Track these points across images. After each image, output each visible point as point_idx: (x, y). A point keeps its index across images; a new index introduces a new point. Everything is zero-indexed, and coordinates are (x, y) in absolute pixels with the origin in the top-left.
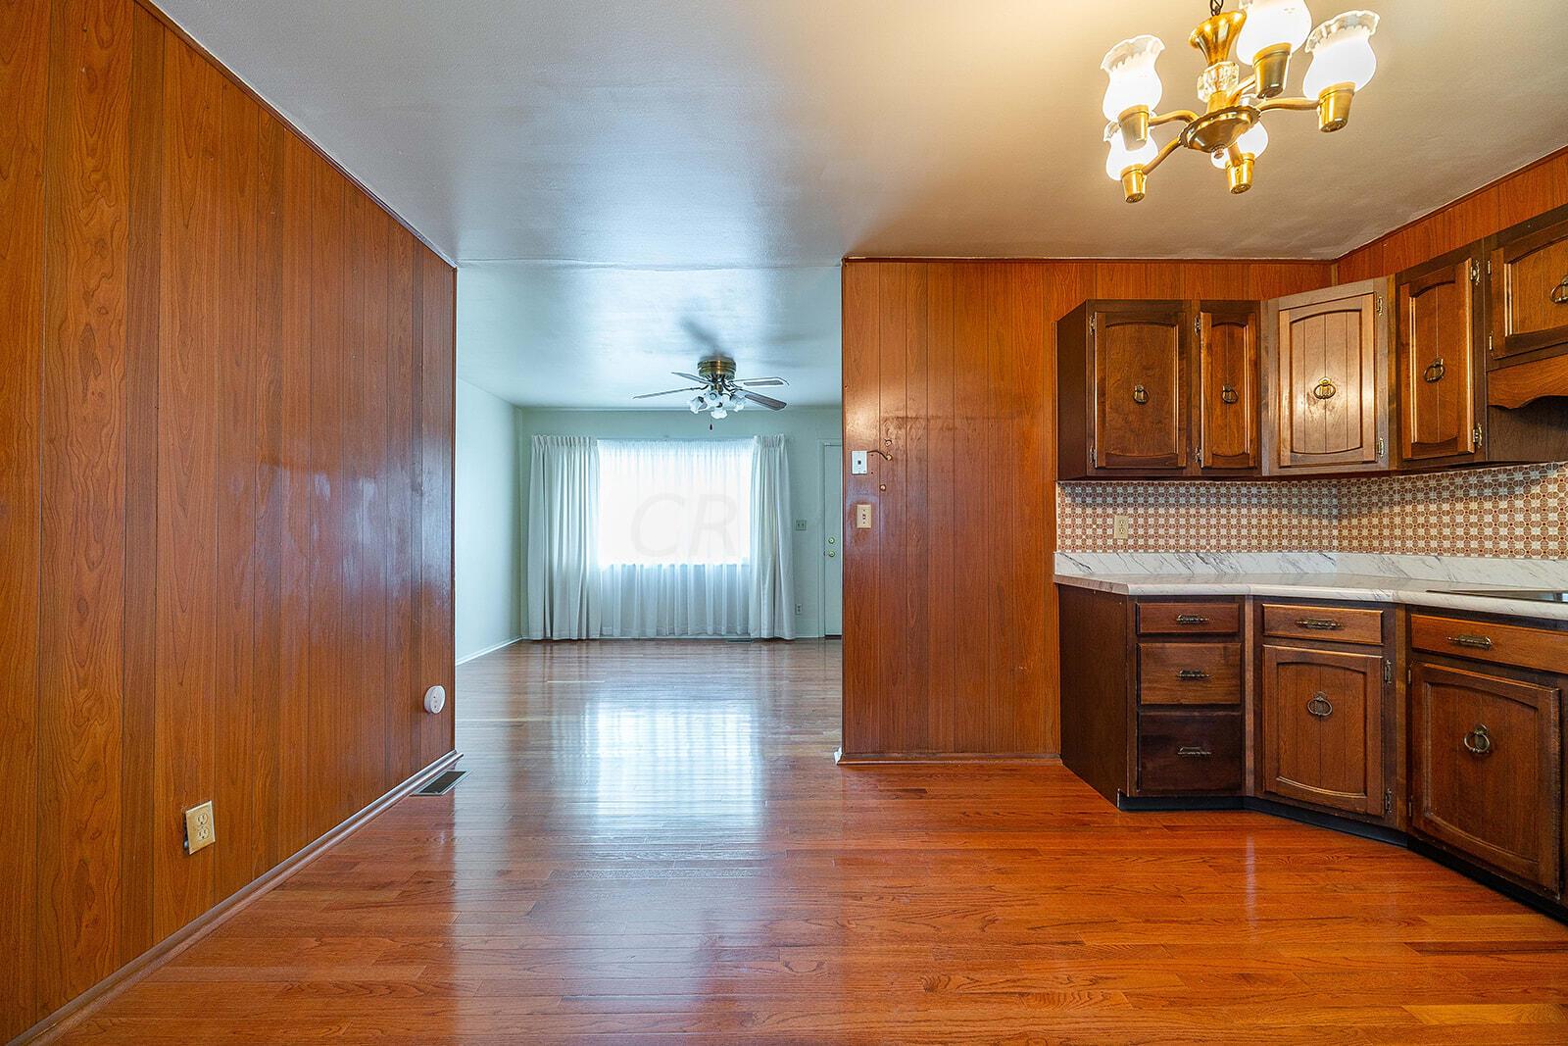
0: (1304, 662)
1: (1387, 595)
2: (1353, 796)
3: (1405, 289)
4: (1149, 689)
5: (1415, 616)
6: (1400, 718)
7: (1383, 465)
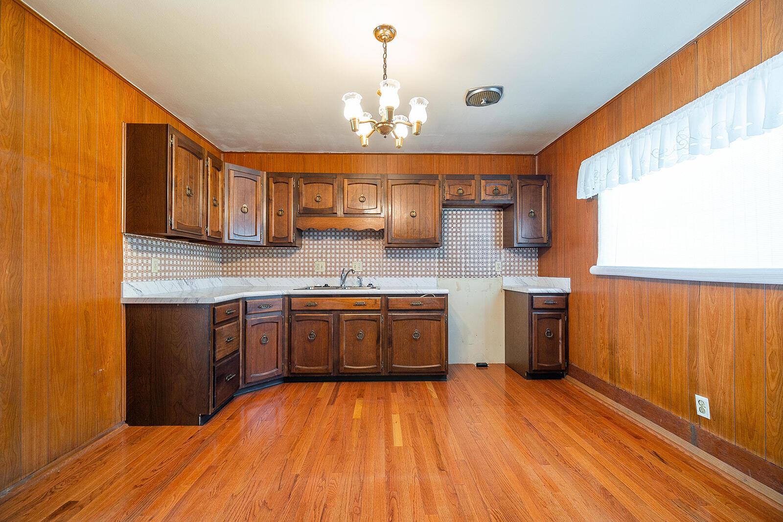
0: (260, 323)
1: (285, 293)
2: (274, 371)
3: (271, 180)
4: (218, 352)
7: (261, 243)
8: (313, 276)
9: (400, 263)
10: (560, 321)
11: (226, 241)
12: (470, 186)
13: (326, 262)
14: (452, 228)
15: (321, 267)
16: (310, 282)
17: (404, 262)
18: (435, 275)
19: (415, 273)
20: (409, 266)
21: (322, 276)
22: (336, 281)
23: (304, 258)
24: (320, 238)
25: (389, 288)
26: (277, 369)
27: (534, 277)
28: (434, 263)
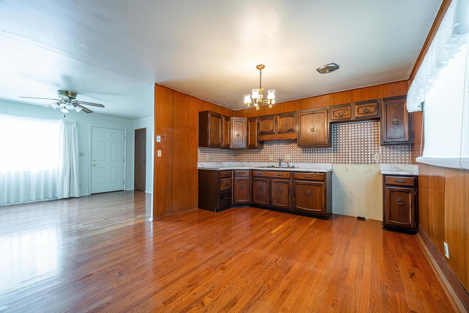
0: (240, 180)
1: (250, 168)
2: (246, 200)
3: (249, 121)
4: (221, 188)
5: (253, 171)
6: (251, 187)
7: (245, 148)
8: (268, 162)
9: (310, 155)
10: (410, 194)
11: (232, 148)
12: (348, 110)
13: (274, 155)
14: (342, 135)
15: (271, 158)
16: (266, 164)
17: (313, 155)
18: (331, 162)
19: (319, 161)
20: (315, 157)
21: (272, 162)
22: (277, 164)
23: (264, 154)
24: (271, 144)
25: (303, 168)
26: (247, 200)
27: (407, 165)
28: (331, 155)
